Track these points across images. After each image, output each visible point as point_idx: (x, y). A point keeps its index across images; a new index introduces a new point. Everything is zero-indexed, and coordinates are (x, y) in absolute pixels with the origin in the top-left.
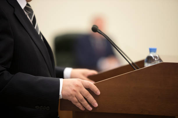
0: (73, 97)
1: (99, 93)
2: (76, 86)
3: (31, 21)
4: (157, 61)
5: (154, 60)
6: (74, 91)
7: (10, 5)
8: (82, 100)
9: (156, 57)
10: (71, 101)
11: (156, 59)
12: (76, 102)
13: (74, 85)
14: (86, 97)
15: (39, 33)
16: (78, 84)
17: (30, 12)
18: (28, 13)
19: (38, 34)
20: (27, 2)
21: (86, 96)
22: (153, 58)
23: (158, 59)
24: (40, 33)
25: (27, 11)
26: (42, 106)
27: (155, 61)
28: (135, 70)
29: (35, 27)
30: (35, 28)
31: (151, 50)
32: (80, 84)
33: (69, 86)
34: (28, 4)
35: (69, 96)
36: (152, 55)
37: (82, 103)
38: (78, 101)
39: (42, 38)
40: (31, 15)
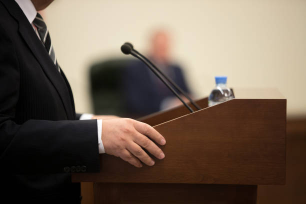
0: (122, 149)
1: (163, 141)
2: (125, 132)
3: (43, 41)
4: (228, 97)
5: (224, 95)
6: (123, 140)
7: (13, 17)
8: (138, 153)
9: (226, 91)
10: (119, 157)
11: (226, 95)
12: (128, 158)
13: (121, 130)
14: (144, 147)
15: (55, 63)
16: (128, 128)
17: (41, 28)
19: (53, 63)
20: (37, 11)
21: (145, 145)
22: (222, 93)
23: (230, 94)
25: (37, 25)
26: (74, 167)
27: (224, 98)
28: (192, 112)
29: (49, 52)
31: (219, 80)
33: (114, 132)
34: (38, 15)
35: (115, 149)
36: (220, 88)
37: (139, 157)
38: (132, 154)
39: (59, 70)
40: (42, 33)
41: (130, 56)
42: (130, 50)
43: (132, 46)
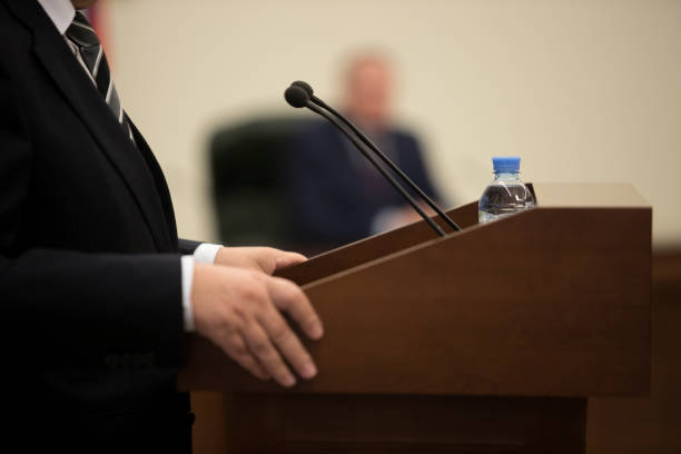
1: (317, 331)
3: (92, 75)
6: (239, 313)
8: (261, 347)
15: (121, 120)
17: (87, 45)
18: (80, 46)
19: (117, 121)
20: (76, 8)
24: (126, 117)
25: (77, 40)
30: (108, 99)
31: (501, 166)
32: (261, 290)
36: (505, 181)
39: (131, 136)
40: (89, 55)
41: (305, 111)
42: (305, 98)
43: (310, 91)
